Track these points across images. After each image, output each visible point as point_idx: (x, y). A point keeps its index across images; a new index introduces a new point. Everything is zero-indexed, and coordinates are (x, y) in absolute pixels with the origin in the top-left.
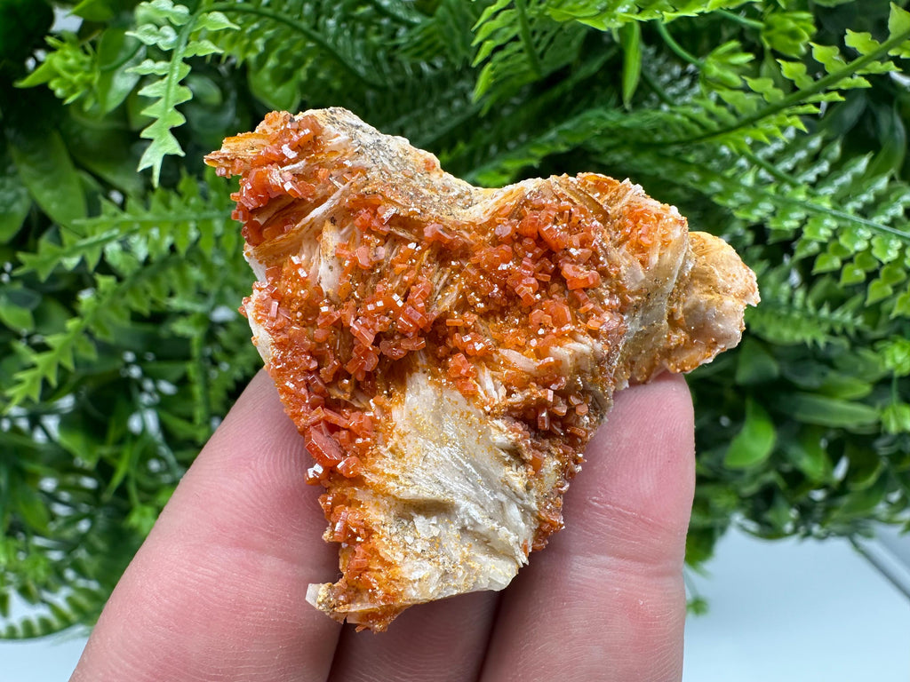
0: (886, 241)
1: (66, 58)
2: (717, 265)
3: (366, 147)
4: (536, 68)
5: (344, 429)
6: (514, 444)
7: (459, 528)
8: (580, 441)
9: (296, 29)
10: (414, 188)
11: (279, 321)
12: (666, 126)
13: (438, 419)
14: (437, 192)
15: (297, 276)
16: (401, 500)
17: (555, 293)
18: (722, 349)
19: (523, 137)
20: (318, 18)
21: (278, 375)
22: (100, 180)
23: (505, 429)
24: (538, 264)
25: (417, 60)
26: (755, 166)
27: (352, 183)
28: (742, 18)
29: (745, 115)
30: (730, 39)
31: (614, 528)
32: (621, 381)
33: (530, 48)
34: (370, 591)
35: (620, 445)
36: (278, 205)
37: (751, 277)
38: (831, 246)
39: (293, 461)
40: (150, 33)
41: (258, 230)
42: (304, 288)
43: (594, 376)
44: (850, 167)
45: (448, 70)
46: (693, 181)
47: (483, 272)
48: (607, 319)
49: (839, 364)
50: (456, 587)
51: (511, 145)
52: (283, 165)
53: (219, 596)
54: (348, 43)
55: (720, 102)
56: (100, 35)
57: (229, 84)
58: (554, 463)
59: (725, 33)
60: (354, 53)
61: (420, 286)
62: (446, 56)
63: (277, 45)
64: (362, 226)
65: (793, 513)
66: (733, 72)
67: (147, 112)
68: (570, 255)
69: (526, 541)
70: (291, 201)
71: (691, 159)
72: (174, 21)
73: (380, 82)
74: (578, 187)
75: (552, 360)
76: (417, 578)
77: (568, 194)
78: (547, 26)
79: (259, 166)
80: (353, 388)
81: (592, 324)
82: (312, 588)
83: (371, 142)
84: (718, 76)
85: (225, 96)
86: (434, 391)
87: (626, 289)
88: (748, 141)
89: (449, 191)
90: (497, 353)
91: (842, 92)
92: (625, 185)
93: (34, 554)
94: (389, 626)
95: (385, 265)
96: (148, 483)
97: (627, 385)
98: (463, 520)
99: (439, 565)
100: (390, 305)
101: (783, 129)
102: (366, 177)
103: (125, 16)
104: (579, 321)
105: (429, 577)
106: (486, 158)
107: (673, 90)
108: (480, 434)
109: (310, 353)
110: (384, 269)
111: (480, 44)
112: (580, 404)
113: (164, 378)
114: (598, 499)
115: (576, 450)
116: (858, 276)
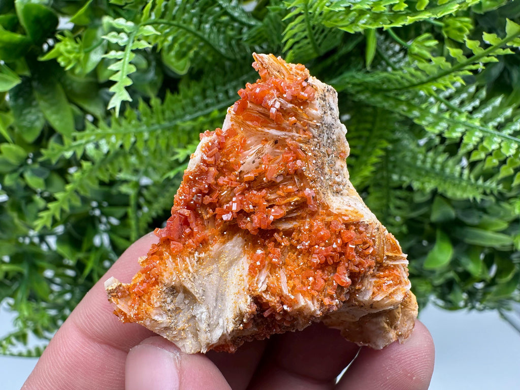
0: (509, 144)
1: (66, 45)
4: (317, 51)
9: (189, 31)
12: (389, 81)
20: (200, 24)
22: (81, 109)
25: (252, 45)
26: (438, 102)
28: (432, 21)
29: (431, 76)
30: (426, 32)
33: (313, 42)
38: (480, 147)
40: (114, 37)
44: (491, 103)
46: (404, 111)
49: (489, 211)
54: (216, 37)
55: (417, 69)
56: (83, 31)
57: (151, 57)
59: (423, 29)
60: (219, 42)
62: (268, 43)
63: (179, 39)
65: (465, 296)
66: (426, 50)
67: (113, 78)
71: (403, 98)
72: (126, 30)
73: (232, 57)
84: (418, 53)
85: (149, 64)
88: (434, 88)
93: (41, 311)
101: (453, 83)
103: (97, 22)
107: (394, 59)
111: (286, 41)
113: (113, 215)
116: (494, 163)
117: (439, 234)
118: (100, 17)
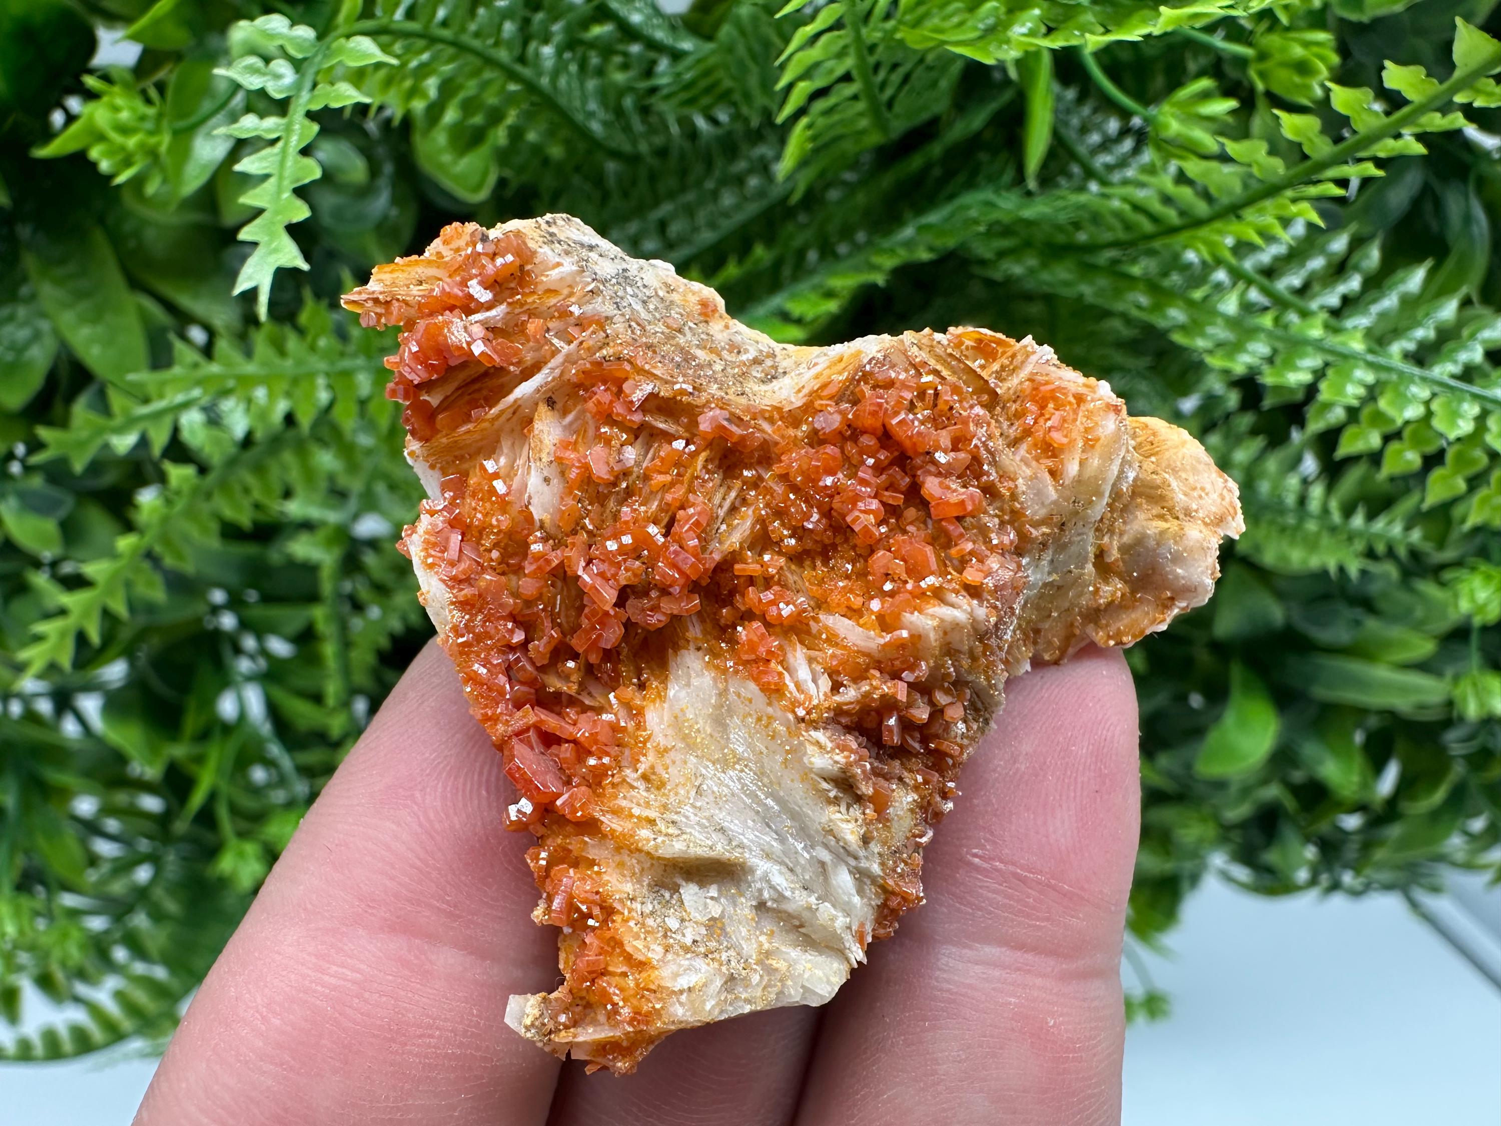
0: (1454, 404)
1: (116, 109)
2: (1175, 471)
3: (604, 282)
4: (881, 124)
5: (567, 741)
6: (844, 771)
7: (754, 903)
8: (950, 762)
9: (490, 62)
10: (682, 349)
11: (463, 566)
12: (1096, 218)
13: (720, 722)
14: (719, 355)
15: (493, 491)
16: (659, 858)
17: (911, 523)
18: (1183, 609)
19: (861, 236)
20: (525, 43)
21: (461, 653)
22: (170, 307)
23: (829, 745)
24: (884, 477)
25: (686, 111)
26: (1241, 282)
27: (581, 343)
28: (1218, 41)
29: (1225, 200)
30: (1200, 74)
31: (1007, 901)
32: (1018, 661)
33: (870, 93)
34: (609, 1007)
35: (1017, 765)
36: (462, 376)
37: (1230, 491)
38: (1365, 413)
39: (484, 793)
40: (252, 70)
41: (429, 415)
42: (504, 512)
43: (974, 658)
44: (1396, 284)
45: (739, 127)
46: (1139, 307)
47: (795, 489)
48: (995, 566)
49: (1382, 605)
50: (748, 1001)
51: (843, 249)
52: (469, 312)
53: (362, 1014)
54: (575, 84)
55: (1182, 178)
56: (171, 71)
57: (381, 151)
58: (910, 799)
59: (1192, 66)
60: (584, 99)
61: (691, 511)
62: (734, 104)
63: (460, 87)
64: (599, 413)
65: (1310, 852)
66: (1207, 130)
67: (250, 199)
68: (935, 463)
69: (862, 925)
70: (482, 370)
71: (1136, 270)
72: (292, 51)
73: (627, 147)
74: (949, 350)
75: (905, 634)
76: (686, 987)
77: (932, 362)
78: (899, 56)
79: (431, 314)
80: (581, 674)
81: (971, 575)
82: (515, 1003)
83: (613, 272)
84: (1179, 135)
85: (374, 171)
86: (715, 680)
87: (1027, 516)
88: (1229, 241)
89: (739, 352)
90: (816, 619)
91: (1379, 163)
92: (1026, 347)
93: (62, 922)
94: (639, 1064)
95: (634, 475)
96: (248, 803)
97: (1028, 667)
98: (760, 891)
99: (721, 965)
100: (643, 542)
101: (1286, 222)
102: (605, 332)
103: (213, 41)
104: (950, 569)
105: (705, 985)
106: (800, 270)
107: (1107, 158)
108: (788, 752)
109: (513, 617)
110: (634, 482)
111: (790, 87)
112: (952, 704)
113: (274, 630)
114: (980, 852)
115: (943, 777)
116: (1409, 462)
117: (1237, 673)
118: (223, 28)
